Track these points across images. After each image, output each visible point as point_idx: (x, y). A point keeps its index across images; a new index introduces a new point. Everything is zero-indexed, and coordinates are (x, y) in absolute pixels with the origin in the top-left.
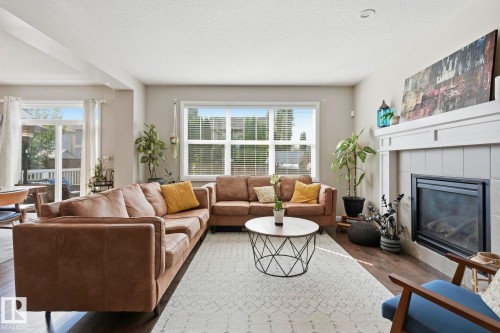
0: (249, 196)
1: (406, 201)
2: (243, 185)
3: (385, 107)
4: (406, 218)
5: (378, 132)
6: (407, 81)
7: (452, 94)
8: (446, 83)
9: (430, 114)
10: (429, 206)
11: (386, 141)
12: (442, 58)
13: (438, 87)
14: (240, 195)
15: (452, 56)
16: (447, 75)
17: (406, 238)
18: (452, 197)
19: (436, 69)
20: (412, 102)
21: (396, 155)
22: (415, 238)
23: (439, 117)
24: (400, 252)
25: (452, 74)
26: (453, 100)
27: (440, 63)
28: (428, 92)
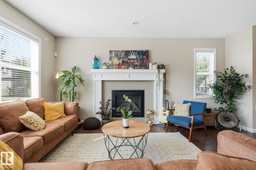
5: (93, 71)
6: (111, 52)
7: (136, 64)
8: (133, 59)
9: (127, 68)
13: (130, 59)
15: (134, 51)
16: (133, 57)
19: (127, 53)
20: (116, 61)
23: (131, 70)
25: (135, 57)
26: (137, 66)
27: (129, 51)
28: (123, 62)
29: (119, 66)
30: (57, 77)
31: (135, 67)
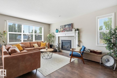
0: (31, 46)
1: (61, 44)
2: (29, 44)
3: (57, 29)
4: (60, 47)
5: (56, 33)
6: (61, 26)
7: (68, 29)
8: (67, 28)
9: (65, 32)
10: (64, 44)
11: (57, 35)
12: (66, 24)
13: (66, 28)
14: (29, 46)
15: (67, 25)
17: (61, 49)
18: (67, 43)
19: (65, 26)
20: (62, 29)
21: (59, 37)
22: (62, 49)
23: (66, 32)
24: (60, 51)
25: (67, 27)
26: (68, 30)
27: (66, 25)
28: (64, 29)
29: (62, 31)
30: (48, 35)
31: (67, 31)
